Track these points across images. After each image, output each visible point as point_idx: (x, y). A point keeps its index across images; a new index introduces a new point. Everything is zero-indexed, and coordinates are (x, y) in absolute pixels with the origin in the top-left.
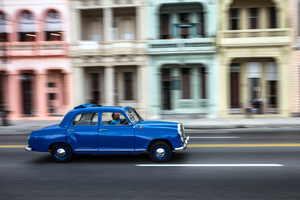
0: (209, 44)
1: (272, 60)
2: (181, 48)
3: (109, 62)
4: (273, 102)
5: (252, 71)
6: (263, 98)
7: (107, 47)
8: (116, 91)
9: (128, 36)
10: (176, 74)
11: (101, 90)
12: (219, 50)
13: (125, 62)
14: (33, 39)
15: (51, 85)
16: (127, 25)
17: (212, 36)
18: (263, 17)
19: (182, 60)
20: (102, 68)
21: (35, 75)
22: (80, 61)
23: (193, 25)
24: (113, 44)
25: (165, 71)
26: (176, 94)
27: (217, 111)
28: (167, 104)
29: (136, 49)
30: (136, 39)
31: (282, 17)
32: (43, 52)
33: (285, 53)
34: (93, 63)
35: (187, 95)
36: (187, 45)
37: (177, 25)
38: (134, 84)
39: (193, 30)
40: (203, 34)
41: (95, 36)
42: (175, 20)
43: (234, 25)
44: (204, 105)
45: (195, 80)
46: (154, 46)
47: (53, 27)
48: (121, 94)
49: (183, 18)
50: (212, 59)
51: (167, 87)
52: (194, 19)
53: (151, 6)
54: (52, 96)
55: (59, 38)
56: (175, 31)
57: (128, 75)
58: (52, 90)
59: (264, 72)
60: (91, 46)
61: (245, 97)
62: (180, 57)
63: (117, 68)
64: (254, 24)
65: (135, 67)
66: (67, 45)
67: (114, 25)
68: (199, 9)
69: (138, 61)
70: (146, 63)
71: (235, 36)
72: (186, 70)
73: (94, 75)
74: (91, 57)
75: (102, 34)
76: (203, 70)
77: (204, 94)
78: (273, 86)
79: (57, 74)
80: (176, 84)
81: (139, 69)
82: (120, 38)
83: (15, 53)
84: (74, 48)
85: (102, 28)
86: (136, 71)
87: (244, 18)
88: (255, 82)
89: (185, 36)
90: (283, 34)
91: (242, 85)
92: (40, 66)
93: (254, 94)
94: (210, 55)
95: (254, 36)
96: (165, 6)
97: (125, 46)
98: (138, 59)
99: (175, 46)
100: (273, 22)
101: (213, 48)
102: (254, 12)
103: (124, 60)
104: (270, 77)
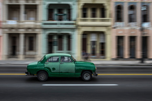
0: (73, 24)
1: (102, 33)
2: (59, 25)
3: (22, 31)
4: (103, 53)
5: (93, 38)
6: (98, 51)
7: (21, 24)
8: (25, 46)
9: (32, 19)
10: (55, 38)
11: (17, 45)
12: (77, 27)
13: (30, 31)
16: (32, 13)
17: (74, 20)
18: (98, 13)
19: (59, 31)
20: (19, 34)
22: (6, 30)
23: (65, 14)
25: (50, 37)
26: (55, 48)
29: (36, 25)
30: (36, 19)
31: (108, 13)
33: (109, 30)
34: (14, 31)
37: (56, 14)
38: (34, 43)
39: (64, 17)
40: (69, 19)
41: (15, 18)
42: (56, 12)
43: (84, 15)
45: (65, 41)
46: (45, 24)
48: (27, 48)
49: (60, 11)
50: (74, 31)
52: (65, 12)
53: (45, 4)
56: (56, 17)
57: (31, 39)
59: (98, 38)
60: (13, 23)
61: (89, 51)
63: (26, 34)
64: (94, 15)
65: (35, 34)
66: (0, 22)
67: (25, 13)
68: (68, 8)
69: (37, 31)
70: (41, 32)
72: (60, 37)
73: (13, 38)
74: (13, 28)
75: (19, 17)
76: (69, 37)
77: (69, 48)
78: (103, 46)
80: (55, 43)
81: (37, 35)
82: (28, 19)
84: (4, 24)
85: (19, 14)
87: (89, 12)
88: (94, 43)
89: (60, 20)
90: (108, 20)
91: (88, 45)
94: (73, 29)
95: (94, 21)
96: (50, 5)
97: (30, 23)
98: (37, 30)
99: (56, 24)
100: (103, 15)
101: (74, 26)
102: (94, 10)
103: (30, 30)
104: (101, 41)
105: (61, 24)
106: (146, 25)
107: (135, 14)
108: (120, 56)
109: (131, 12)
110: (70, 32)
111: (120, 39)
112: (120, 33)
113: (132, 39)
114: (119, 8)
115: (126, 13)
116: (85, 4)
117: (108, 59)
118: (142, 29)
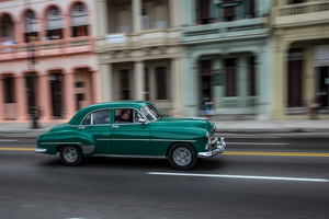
0: (262, 26)
2: (223, 34)
3: (138, 56)
7: (135, 39)
8: (147, 89)
9: (161, 24)
10: (218, 66)
11: (131, 88)
12: (274, 32)
13: (156, 55)
15: (79, 85)
16: (159, 11)
17: (264, 16)
19: (224, 48)
20: (132, 64)
21: (63, 75)
22: (107, 57)
23: (240, 2)
24: (143, 36)
25: (204, 64)
26: (218, 90)
29: (168, 39)
30: (168, 26)
32: (70, 50)
34: (121, 58)
35: (231, 91)
37: (219, 5)
38: (167, 80)
39: (239, 10)
40: (252, 13)
41: (124, 28)
44: (253, 104)
45: (242, 73)
46: (189, 34)
47: (79, 21)
48: (153, 93)
50: (263, 44)
54: (80, 97)
55: (85, 33)
56: (216, 12)
57: (160, 71)
58: (80, 90)
60: (118, 39)
62: (222, 45)
63: (147, 63)
65: (169, 61)
66: (94, 40)
67: (144, 13)
69: (171, 53)
70: (181, 55)
72: (230, 61)
73: (122, 72)
74: (118, 52)
76: (252, 60)
77: (253, 90)
79: (84, 73)
81: (172, 63)
82: (151, 27)
83: (43, 52)
84: (101, 43)
85: (131, 18)
86: (170, 65)
88: (324, 71)
89: (229, 18)
92: (68, 65)
94: (261, 40)
97: (155, 37)
98: (171, 50)
99: (216, 31)
101: (265, 30)
103: (156, 52)
105: (230, 29)
110: (252, 49)
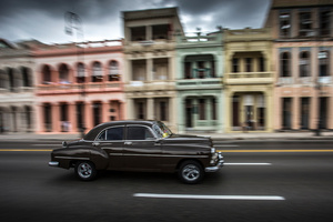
0: (218, 82)
1: (260, 94)
2: (199, 85)
3: (150, 95)
4: (262, 122)
5: (248, 101)
6: (255, 120)
7: (149, 85)
9: (163, 77)
10: (195, 103)
11: (144, 113)
12: (225, 86)
13: (161, 95)
14: (100, 80)
15: (112, 111)
16: (163, 70)
17: (220, 77)
18: (255, 65)
19: (199, 93)
20: (146, 99)
21: (102, 104)
22: (130, 94)
23: (207, 69)
24: (154, 83)
25: (188, 101)
26: (196, 116)
27: (224, 128)
28: (189, 123)
29: (168, 86)
30: (168, 79)
31: (268, 64)
32: (107, 89)
33: (271, 88)
34: (140, 96)
35: (202, 117)
36: (203, 83)
37: (196, 70)
38: (166, 110)
39: (207, 73)
40: (214, 76)
41: (141, 78)
42: (195, 66)
43: (235, 69)
44: (214, 124)
45: (208, 107)
46: (181, 84)
47: (114, 72)
49: (201, 64)
50: (220, 92)
51: (189, 112)
52: (208, 66)
53: (179, 56)
54: (112, 118)
55: (117, 80)
56: (195, 73)
57: (163, 104)
58: (113, 114)
59: (255, 102)
60: (138, 84)
61: (243, 118)
63: (155, 99)
64: (249, 69)
65: (168, 98)
66: (123, 84)
67: (154, 70)
68: (211, 59)
69: (170, 94)
70: (176, 95)
71: (236, 77)
72: (202, 100)
73: (140, 104)
74: (138, 92)
75: (145, 76)
76: (214, 100)
77: (214, 117)
78: (262, 112)
79: (116, 104)
80: (195, 109)
81: (170, 100)
82: (157, 79)
83: (90, 90)
84: (127, 86)
85: (146, 72)
86: (168, 101)
87: (242, 65)
88: (249, 108)
89: (201, 77)
90: (268, 75)
91: (241, 111)
92: (105, 98)
93: (249, 117)
94: (218, 90)
95: (249, 76)
96: (187, 57)
97: (160, 84)
98: (170, 92)
99: (194, 83)
100: (262, 68)
101: (221, 85)
102: (249, 61)
103: (161, 93)
104: (260, 105)
106: (325, 80)
107: (308, 65)
108: (286, 126)
109: (303, 62)
110: (214, 94)
111: (286, 101)
112: (287, 93)
113: (305, 101)
114: (285, 57)
115: (295, 63)
116: (236, 53)
117: (269, 130)
118: (319, 87)
